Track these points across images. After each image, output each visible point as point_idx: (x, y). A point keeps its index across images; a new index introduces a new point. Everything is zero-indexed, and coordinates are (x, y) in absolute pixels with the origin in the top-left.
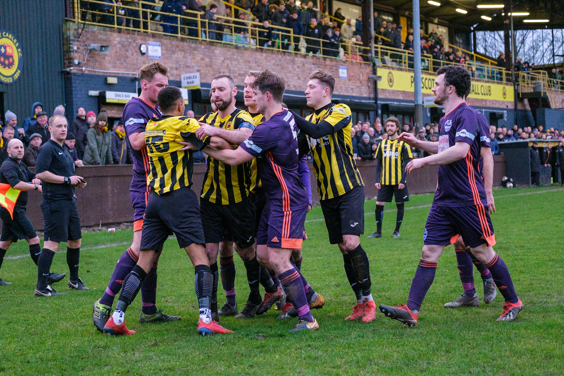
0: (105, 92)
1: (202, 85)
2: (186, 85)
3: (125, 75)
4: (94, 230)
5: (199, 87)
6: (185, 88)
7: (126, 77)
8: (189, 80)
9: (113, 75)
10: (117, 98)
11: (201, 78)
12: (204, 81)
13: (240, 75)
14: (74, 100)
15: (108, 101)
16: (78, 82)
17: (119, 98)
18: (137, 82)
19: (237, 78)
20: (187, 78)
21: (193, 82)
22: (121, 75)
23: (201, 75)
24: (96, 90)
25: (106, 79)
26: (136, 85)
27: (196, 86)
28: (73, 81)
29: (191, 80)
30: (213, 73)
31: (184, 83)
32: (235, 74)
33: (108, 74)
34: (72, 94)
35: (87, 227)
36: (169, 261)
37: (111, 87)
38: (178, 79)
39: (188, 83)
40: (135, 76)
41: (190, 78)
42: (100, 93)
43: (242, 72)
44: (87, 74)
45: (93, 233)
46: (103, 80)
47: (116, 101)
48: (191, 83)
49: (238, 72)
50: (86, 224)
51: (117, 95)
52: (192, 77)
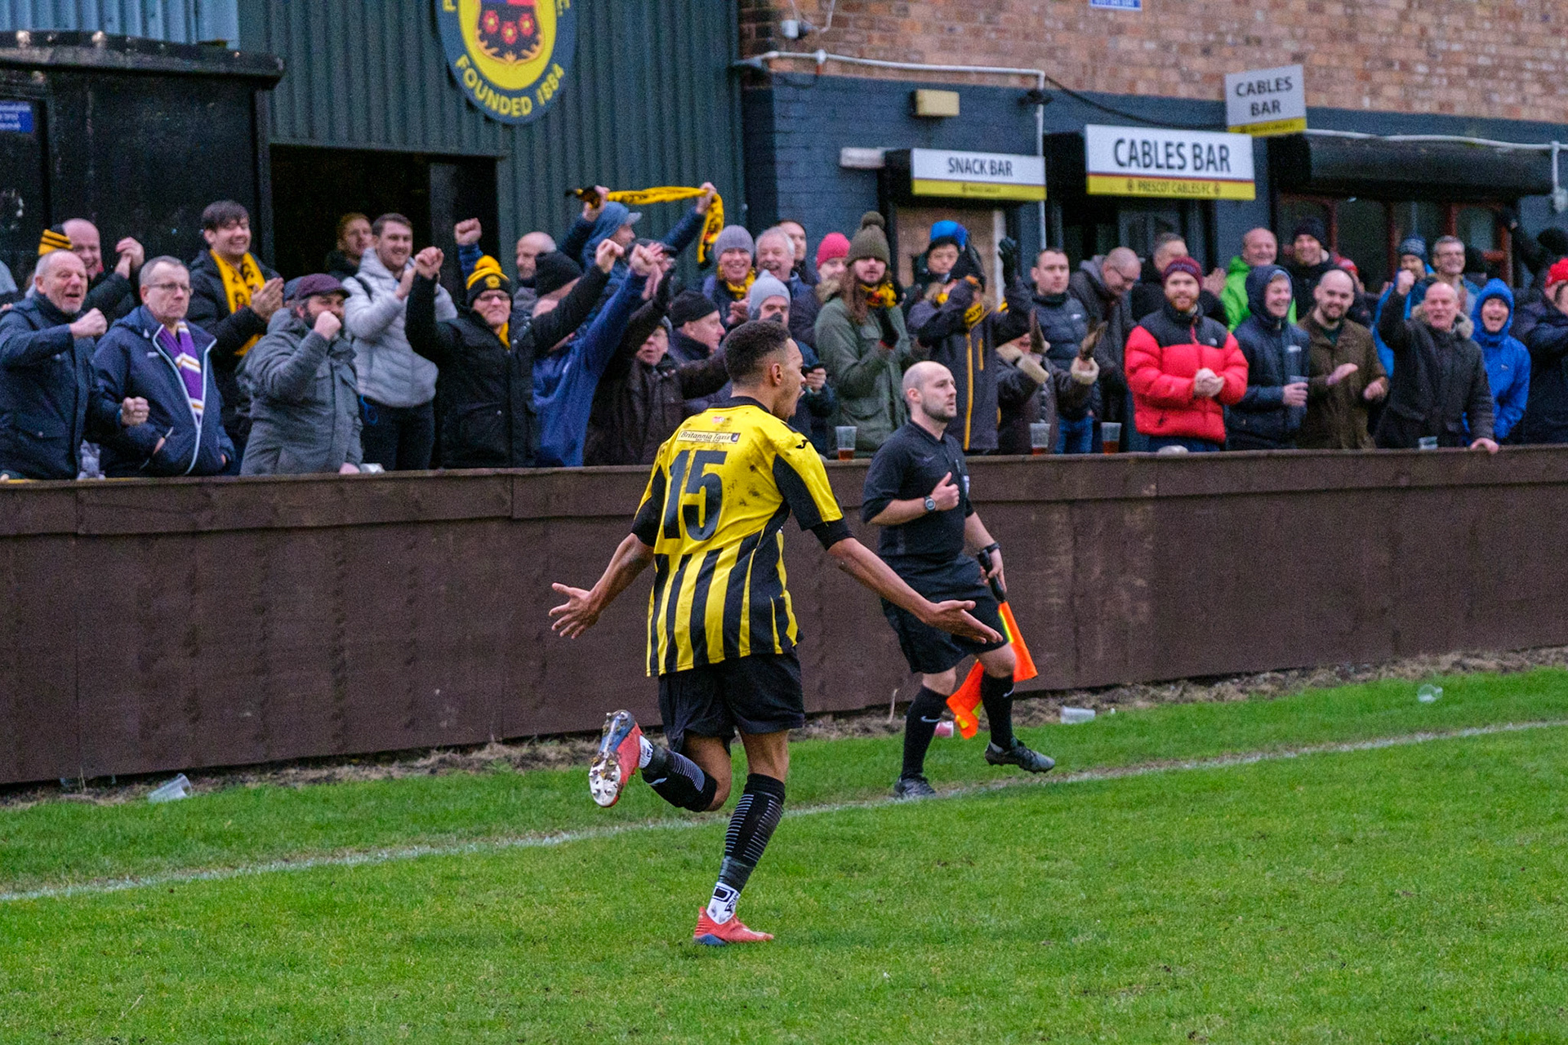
0: (907, 154)
1: (1315, 116)
2: (1247, 119)
3: (989, 82)
4: (867, 731)
5: (1301, 127)
6: (1243, 130)
7: (994, 90)
8: (1259, 99)
9: (941, 80)
10: (957, 176)
11: (1311, 85)
12: (1322, 101)
13: (1474, 72)
14: (781, 185)
15: (919, 189)
16: (796, 110)
17: (967, 176)
18: (1041, 108)
19: (1465, 87)
20: (1250, 90)
21: (1276, 106)
22: (973, 81)
23: (1309, 74)
24: (873, 146)
25: (912, 100)
26: (1035, 121)
27: (1290, 122)
28: (778, 108)
29: (1267, 98)
30: (1358, 64)
31: (1238, 109)
32: (1454, 71)
33: (920, 79)
34: (772, 162)
35: (837, 715)
36: (1187, 862)
37: (932, 130)
38: (1212, 95)
39: (1254, 109)
40: (1031, 84)
41: (1261, 87)
42: (888, 157)
43: (1483, 61)
44: (833, 79)
45: (861, 740)
46: (900, 99)
47: (954, 190)
48: (1265, 109)
49: (1465, 59)
50: (833, 706)
51: (956, 166)
52: (1273, 86)
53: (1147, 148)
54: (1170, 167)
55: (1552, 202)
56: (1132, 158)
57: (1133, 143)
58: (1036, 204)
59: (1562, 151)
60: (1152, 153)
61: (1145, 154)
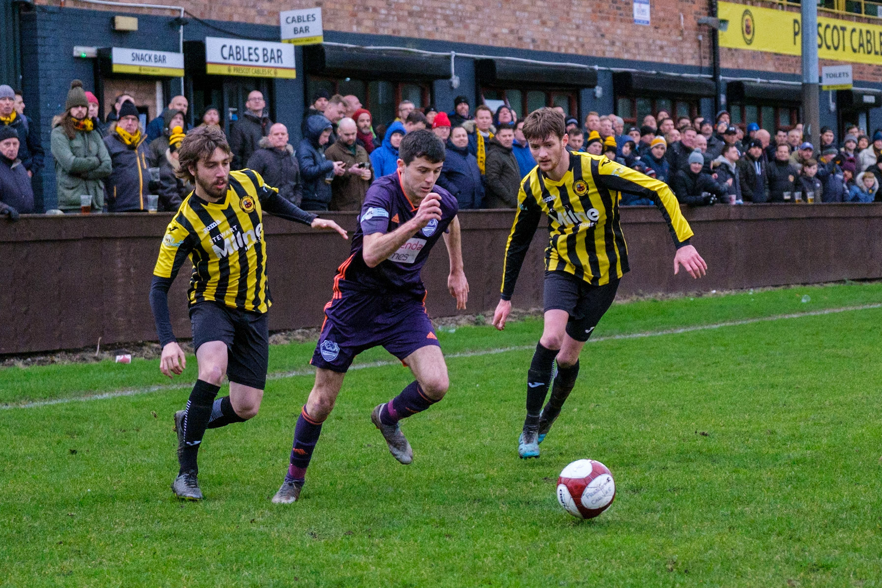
0: (110, 50)
1: (327, 35)
2: (291, 35)
3: (154, 13)
4: (84, 359)
5: (320, 40)
6: (290, 42)
7: (157, 17)
8: (298, 25)
9: (128, 11)
10: (137, 62)
11: (325, 19)
12: (331, 27)
13: (411, 14)
14: (41, 66)
15: (116, 69)
16: (50, 26)
17: (142, 63)
18: (182, 27)
19: (406, 21)
20: (293, 20)
21: (307, 29)
22: (145, 12)
23: (324, 13)
24: (91, 46)
25: (112, 21)
26: (179, 34)
27: (315, 38)
28: (39, 24)
29: (303, 25)
30: (350, 8)
31: (287, 31)
32: (401, 13)
33: (117, 10)
34: (35, 53)
35: (67, 351)
36: (254, 430)
37: (124, 38)
38: (273, 23)
39: (295, 31)
40: (177, 15)
41: (299, 19)
42: (99, 51)
43: (415, 8)
44: (69, 9)
45: (81, 365)
46: (105, 21)
47: (135, 70)
48: (301, 31)
49: (407, 7)
50: (66, 346)
51: (136, 57)
52: (305, 19)
53: (238, 50)
54: (251, 60)
55: (451, 83)
56: (230, 55)
57: (231, 47)
58: (179, 78)
59: (456, 57)
60: (241, 53)
61: (237, 53)
